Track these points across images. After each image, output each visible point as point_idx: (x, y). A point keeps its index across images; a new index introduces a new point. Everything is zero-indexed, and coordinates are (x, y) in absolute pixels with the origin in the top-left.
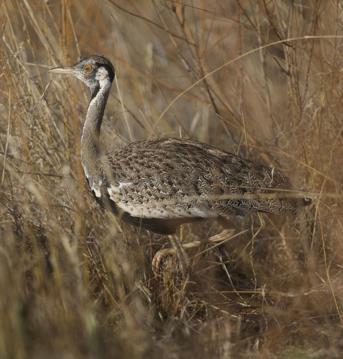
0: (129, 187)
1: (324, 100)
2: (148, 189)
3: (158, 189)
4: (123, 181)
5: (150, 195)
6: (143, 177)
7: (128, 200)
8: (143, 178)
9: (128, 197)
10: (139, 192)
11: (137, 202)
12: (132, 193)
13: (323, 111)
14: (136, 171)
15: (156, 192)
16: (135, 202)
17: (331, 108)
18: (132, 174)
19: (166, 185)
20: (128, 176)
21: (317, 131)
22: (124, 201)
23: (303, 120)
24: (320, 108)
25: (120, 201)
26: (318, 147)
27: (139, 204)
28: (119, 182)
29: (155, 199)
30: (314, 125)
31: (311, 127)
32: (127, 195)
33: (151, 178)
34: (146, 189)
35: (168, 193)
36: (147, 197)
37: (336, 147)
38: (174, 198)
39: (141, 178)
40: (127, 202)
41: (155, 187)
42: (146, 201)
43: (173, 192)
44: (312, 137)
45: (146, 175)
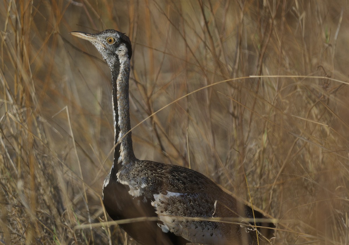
0: (176, 198)
1: (266, 141)
2: (192, 203)
3: (199, 205)
4: (171, 191)
5: (193, 209)
6: (188, 189)
7: (174, 210)
8: (188, 191)
9: (175, 207)
10: (185, 204)
11: (182, 213)
12: (179, 204)
13: (264, 151)
14: (182, 183)
15: (198, 207)
16: (180, 213)
17: (273, 149)
18: (179, 185)
19: (204, 202)
20: (176, 186)
21: (258, 171)
22: (170, 211)
23: (245, 160)
24: (262, 149)
25: (166, 211)
26: (258, 185)
27: (182, 216)
28: (167, 191)
29: (196, 213)
30: (255, 164)
31: (252, 167)
32: (174, 206)
33: (194, 191)
34: (190, 202)
35: (205, 210)
36: (190, 210)
37: (276, 187)
38: (209, 215)
39: (187, 190)
40: (172, 212)
41: (197, 202)
42: (189, 214)
43: (209, 210)
44: (253, 176)
45: (191, 189)
